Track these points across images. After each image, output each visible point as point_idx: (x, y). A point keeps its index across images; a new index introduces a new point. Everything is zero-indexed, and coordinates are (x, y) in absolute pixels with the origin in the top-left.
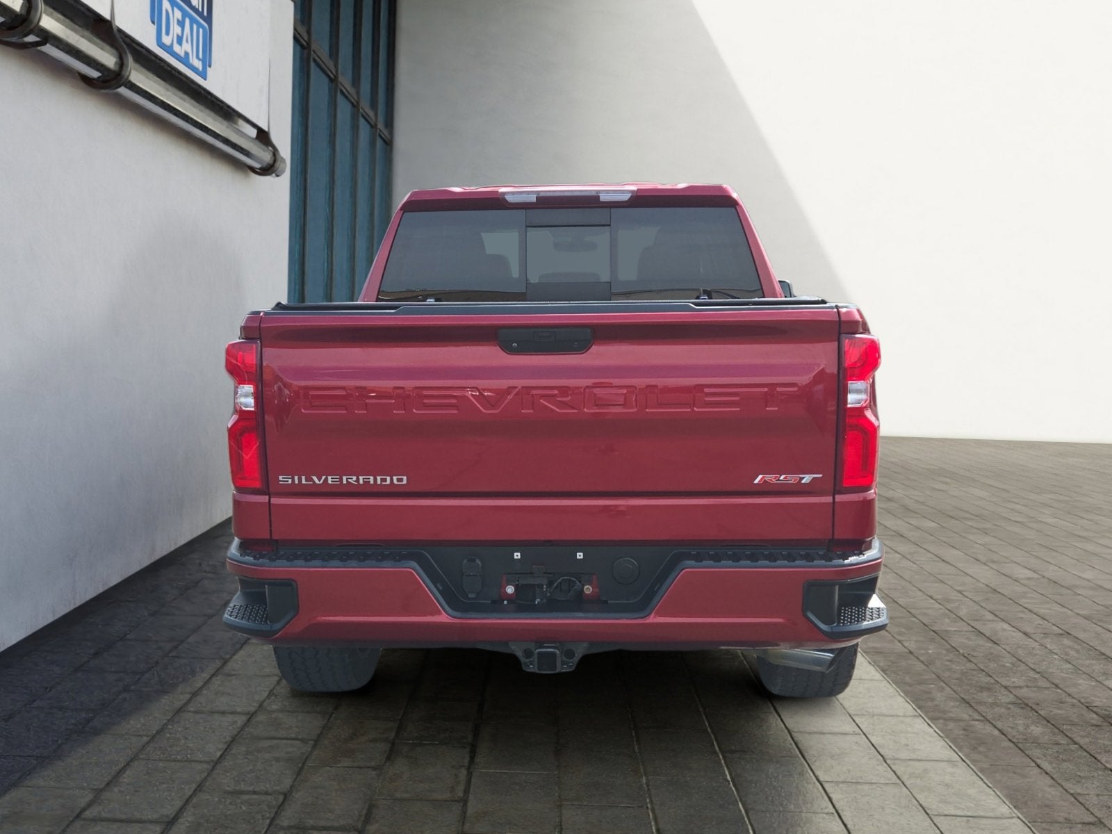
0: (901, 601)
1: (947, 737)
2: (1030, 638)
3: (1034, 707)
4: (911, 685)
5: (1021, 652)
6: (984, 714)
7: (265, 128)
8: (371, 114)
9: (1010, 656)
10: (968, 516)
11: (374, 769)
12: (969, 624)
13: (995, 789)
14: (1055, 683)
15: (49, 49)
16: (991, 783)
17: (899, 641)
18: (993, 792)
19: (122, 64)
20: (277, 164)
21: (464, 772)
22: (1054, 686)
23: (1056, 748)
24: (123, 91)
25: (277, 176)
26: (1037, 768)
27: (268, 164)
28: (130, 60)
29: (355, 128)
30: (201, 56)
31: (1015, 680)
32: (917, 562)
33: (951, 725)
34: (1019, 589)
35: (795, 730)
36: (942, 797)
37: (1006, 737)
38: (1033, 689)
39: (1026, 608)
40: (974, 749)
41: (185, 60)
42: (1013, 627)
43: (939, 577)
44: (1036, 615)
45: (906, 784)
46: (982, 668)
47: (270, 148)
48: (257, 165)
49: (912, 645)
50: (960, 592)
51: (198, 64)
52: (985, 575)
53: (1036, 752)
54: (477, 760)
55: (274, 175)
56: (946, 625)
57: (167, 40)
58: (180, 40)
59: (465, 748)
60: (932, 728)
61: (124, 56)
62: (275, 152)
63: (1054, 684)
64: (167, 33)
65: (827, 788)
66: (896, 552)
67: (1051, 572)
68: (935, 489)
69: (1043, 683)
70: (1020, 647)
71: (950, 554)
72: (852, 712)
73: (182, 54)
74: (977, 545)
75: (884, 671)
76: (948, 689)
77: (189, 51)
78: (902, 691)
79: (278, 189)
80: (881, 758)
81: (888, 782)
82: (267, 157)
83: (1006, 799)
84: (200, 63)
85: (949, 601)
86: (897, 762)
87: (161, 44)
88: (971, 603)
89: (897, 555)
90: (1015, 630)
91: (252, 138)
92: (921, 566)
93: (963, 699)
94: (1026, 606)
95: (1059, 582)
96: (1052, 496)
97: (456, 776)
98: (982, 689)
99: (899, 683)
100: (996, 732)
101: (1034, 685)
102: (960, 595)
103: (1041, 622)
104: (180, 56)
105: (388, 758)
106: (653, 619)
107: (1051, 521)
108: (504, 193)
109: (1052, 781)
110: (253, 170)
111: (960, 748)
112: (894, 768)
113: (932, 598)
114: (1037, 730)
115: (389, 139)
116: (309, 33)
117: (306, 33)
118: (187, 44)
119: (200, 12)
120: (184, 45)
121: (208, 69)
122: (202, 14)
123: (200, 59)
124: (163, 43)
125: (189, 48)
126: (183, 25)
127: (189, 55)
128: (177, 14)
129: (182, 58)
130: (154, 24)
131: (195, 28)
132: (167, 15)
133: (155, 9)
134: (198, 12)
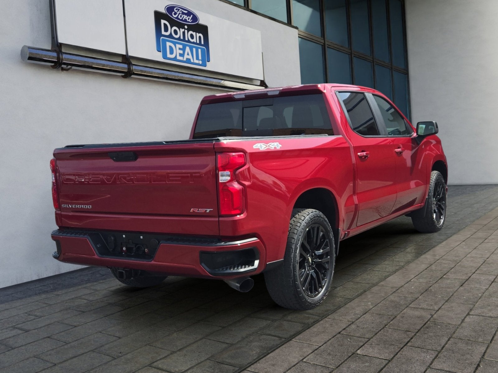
19: (129, 68)
57: (171, 56)
61: (130, 65)
87: (166, 58)
106: (153, 262)
108: (234, 95)
115: (406, 72)
116: (324, 39)
117: (322, 39)
118: (188, 56)
119: (198, 43)
120: (186, 56)
121: (207, 63)
122: (200, 44)
123: (200, 60)
124: (168, 58)
125: (190, 57)
126: (184, 49)
127: (190, 59)
128: (178, 46)
129: (184, 61)
130: (161, 52)
131: (194, 49)
132: (171, 48)
133: (160, 47)
134: (196, 43)
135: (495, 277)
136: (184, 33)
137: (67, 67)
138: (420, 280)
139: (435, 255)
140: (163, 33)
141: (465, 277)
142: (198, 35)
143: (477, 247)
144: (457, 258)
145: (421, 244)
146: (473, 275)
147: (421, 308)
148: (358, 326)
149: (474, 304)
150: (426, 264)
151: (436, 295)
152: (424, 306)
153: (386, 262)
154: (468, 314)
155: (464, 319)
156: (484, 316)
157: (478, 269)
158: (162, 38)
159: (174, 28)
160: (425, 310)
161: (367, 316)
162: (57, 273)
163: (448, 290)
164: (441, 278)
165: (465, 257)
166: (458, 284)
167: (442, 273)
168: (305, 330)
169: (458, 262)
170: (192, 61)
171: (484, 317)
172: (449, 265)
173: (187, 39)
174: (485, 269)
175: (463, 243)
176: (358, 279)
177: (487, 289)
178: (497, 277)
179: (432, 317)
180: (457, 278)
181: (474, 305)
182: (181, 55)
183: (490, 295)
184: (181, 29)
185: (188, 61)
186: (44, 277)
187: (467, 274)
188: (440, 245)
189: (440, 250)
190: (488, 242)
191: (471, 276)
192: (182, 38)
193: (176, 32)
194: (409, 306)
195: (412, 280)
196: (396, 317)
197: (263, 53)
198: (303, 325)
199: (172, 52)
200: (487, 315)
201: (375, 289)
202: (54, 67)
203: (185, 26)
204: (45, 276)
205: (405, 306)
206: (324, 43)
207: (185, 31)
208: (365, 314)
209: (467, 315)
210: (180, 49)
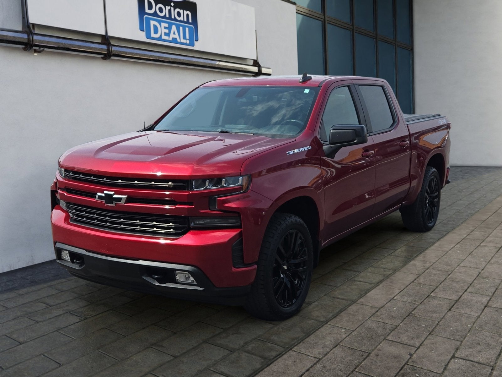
19: (108, 50)
57: (155, 36)
62: (259, 67)
64: (156, 33)
73: (170, 39)
87: (150, 38)
115: (410, 49)
116: (324, 15)
117: (322, 15)
118: (174, 35)
119: (185, 22)
120: (172, 36)
121: (195, 42)
122: (188, 22)
123: (187, 39)
124: (153, 37)
125: (176, 36)
126: (169, 28)
127: (176, 39)
128: (163, 25)
129: (170, 41)
130: (144, 31)
131: (181, 28)
132: (155, 27)
133: (143, 26)
134: (183, 22)
135: (489, 299)
136: (170, 11)
137: (39, 49)
138: (404, 298)
139: (425, 262)
140: (147, 11)
141: (454, 297)
142: (186, 12)
143: (472, 252)
144: (449, 268)
145: (412, 244)
146: (464, 294)
147: (400, 343)
148: (324, 367)
149: (462, 339)
150: (413, 274)
151: (419, 323)
152: (403, 339)
153: (370, 269)
154: (453, 357)
155: (448, 364)
156: (472, 361)
157: (471, 285)
158: (145, 16)
159: (160, 5)
160: (404, 346)
161: (337, 350)
162: (31, 264)
163: (435, 315)
164: (428, 296)
165: (458, 266)
166: (446, 307)
167: (431, 288)
168: (263, 369)
169: (449, 273)
170: (179, 40)
171: (471, 363)
172: (439, 278)
173: (173, 17)
174: (478, 286)
175: (458, 246)
176: (336, 293)
177: (478, 317)
178: (491, 298)
179: (410, 358)
180: (445, 297)
181: (462, 342)
182: (166, 34)
183: (481, 326)
184: (167, 7)
185: (174, 40)
186: (16, 268)
187: (457, 292)
188: (432, 248)
189: (431, 254)
190: (485, 246)
191: (462, 295)
192: (167, 16)
193: (161, 10)
194: (387, 338)
195: (395, 298)
196: (370, 354)
197: (257, 31)
198: (263, 361)
199: (156, 31)
200: (475, 360)
201: (354, 308)
202: (25, 49)
203: (171, 3)
204: (18, 267)
205: (383, 338)
206: (325, 19)
207: (171, 8)
208: (335, 347)
209: (451, 359)
210: (165, 28)
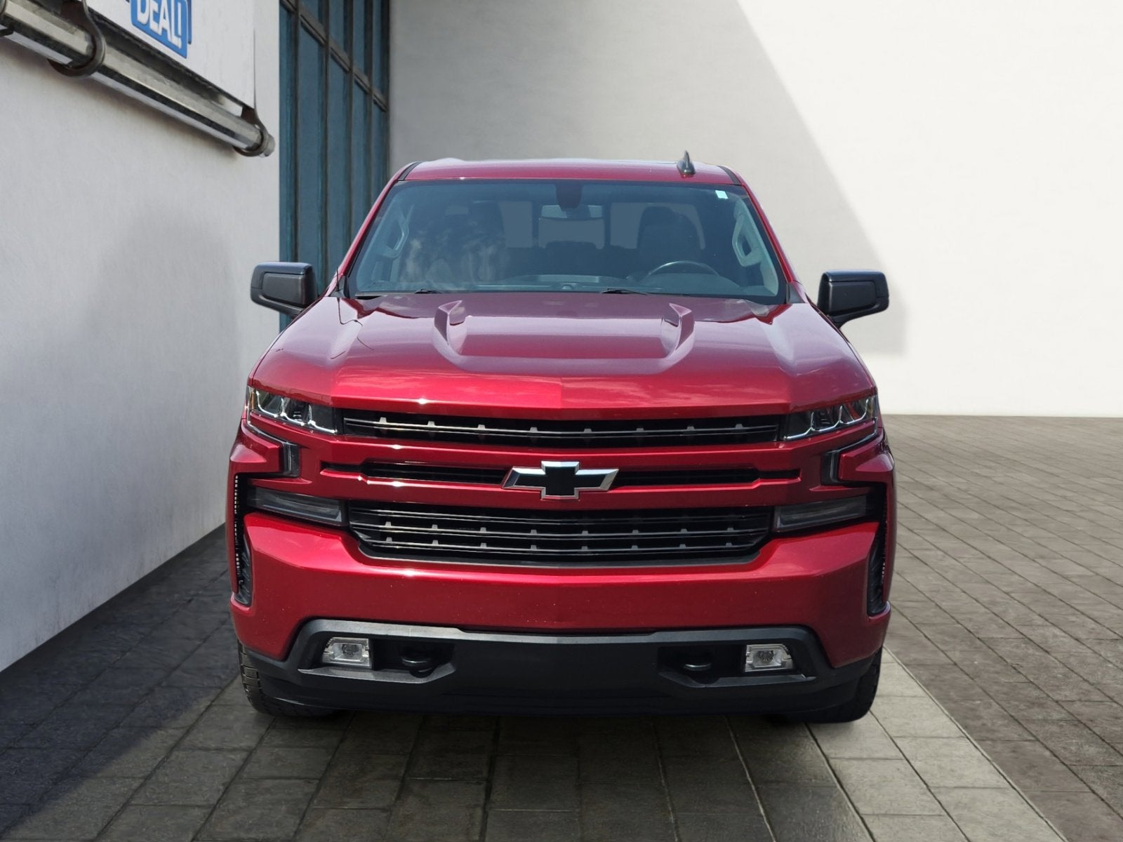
0: (944, 605)
1: (995, 760)
2: (1083, 644)
3: (1089, 724)
4: (956, 702)
5: (1073, 661)
6: (1035, 734)
7: (250, 103)
8: (365, 80)
9: (1061, 665)
10: (1014, 505)
11: (383, 810)
12: (1017, 630)
13: (1047, 820)
14: (1110, 695)
15: (16, 37)
16: (1044, 813)
17: (943, 651)
18: (1045, 823)
19: (94, 48)
20: (265, 144)
21: (479, 812)
22: (1108, 699)
23: (1111, 771)
24: (97, 76)
25: (267, 155)
26: (1092, 794)
27: (255, 144)
28: (103, 42)
29: (348, 96)
30: (180, 32)
31: (1067, 693)
32: (961, 560)
33: (999, 747)
34: (1070, 588)
35: (833, 756)
36: (991, 830)
37: (1059, 759)
38: (1087, 703)
39: (1078, 610)
40: (1024, 773)
41: (162, 38)
42: (1064, 632)
43: (985, 576)
44: (1090, 618)
45: (951, 815)
46: (1032, 680)
47: (257, 126)
48: (243, 146)
49: (956, 656)
50: (1007, 593)
51: (177, 41)
52: (1033, 573)
53: (1090, 776)
54: (493, 797)
55: (262, 155)
56: (993, 632)
57: (142, 18)
58: (156, 16)
59: (480, 784)
60: (980, 751)
61: (96, 38)
62: (262, 131)
63: (1109, 697)
64: (143, 10)
65: (867, 822)
66: (938, 548)
67: (1106, 569)
68: (978, 475)
69: (1096, 696)
70: (1071, 655)
71: (996, 549)
72: (893, 734)
73: (160, 32)
74: (1023, 539)
75: (926, 686)
76: (995, 706)
77: (167, 27)
78: (947, 708)
79: (267, 169)
80: (925, 786)
81: (931, 813)
82: (252, 135)
83: (1059, 830)
84: (180, 39)
85: (994, 603)
86: (943, 790)
87: (136, 23)
88: (1019, 606)
89: (940, 553)
90: (1067, 635)
91: (238, 117)
92: (966, 564)
93: (1012, 716)
94: (1078, 607)
95: (1113, 580)
96: (1103, 480)
97: (471, 816)
98: (1033, 704)
99: (943, 699)
100: (1047, 753)
101: (1086, 698)
102: (1008, 597)
103: (1093, 625)
104: (158, 34)
105: (398, 798)
107: (1105, 509)
109: (1109, 809)
110: (238, 150)
111: (1009, 772)
112: (939, 798)
113: (977, 601)
114: (1091, 750)
115: (385, 106)
120: (162, 22)
121: (188, 45)
124: (139, 22)
127: (166, 32)
131: (173, 3)
170: (169, 36)
185: (164, 36)
199: (143, 6)
